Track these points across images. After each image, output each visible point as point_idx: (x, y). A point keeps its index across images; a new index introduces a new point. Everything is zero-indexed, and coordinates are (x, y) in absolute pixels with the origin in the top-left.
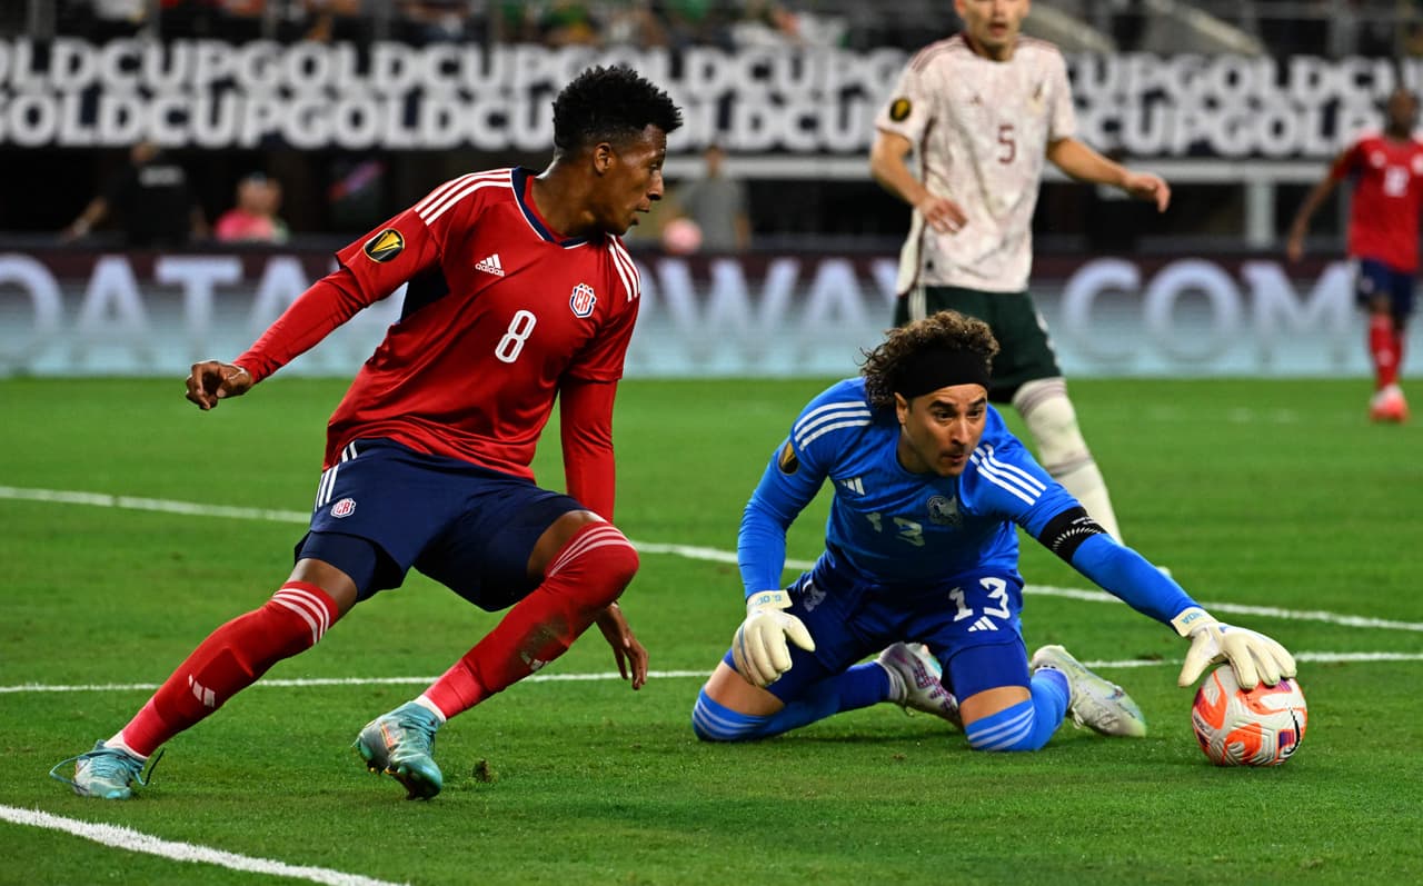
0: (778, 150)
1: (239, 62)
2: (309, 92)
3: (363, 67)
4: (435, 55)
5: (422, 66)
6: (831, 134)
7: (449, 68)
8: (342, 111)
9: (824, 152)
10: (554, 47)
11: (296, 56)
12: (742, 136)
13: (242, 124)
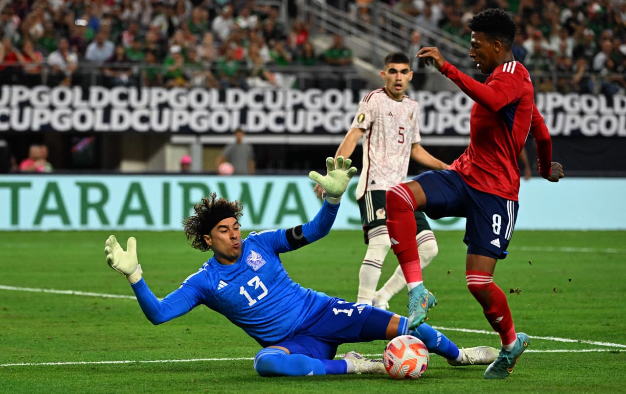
0: (267, 132)
1: (31, 94)
2: (62, 107)
3: (86, 96)
4: (117, 91)
5: (111, 96)
6: (289, 125)
7: (123, 97)
8: (77, 115)
9: (287, 133)
10: (169, 88)
11: (56, 92)
12: (251, 126)
13: (33, 121)
